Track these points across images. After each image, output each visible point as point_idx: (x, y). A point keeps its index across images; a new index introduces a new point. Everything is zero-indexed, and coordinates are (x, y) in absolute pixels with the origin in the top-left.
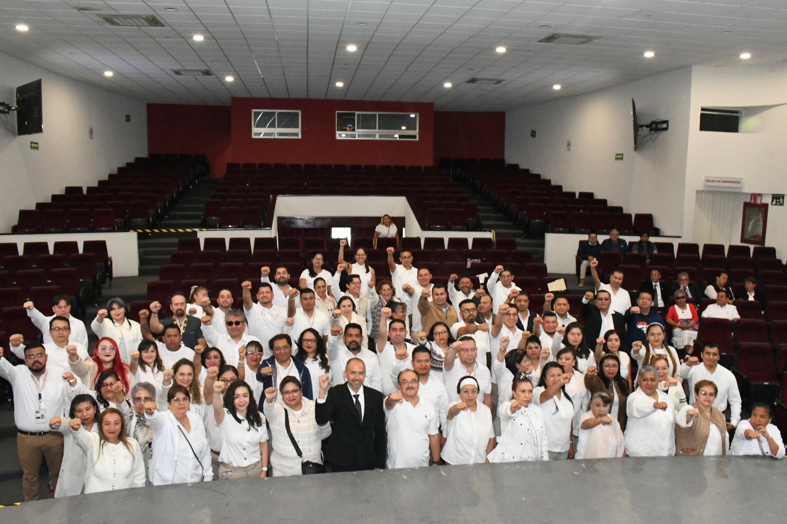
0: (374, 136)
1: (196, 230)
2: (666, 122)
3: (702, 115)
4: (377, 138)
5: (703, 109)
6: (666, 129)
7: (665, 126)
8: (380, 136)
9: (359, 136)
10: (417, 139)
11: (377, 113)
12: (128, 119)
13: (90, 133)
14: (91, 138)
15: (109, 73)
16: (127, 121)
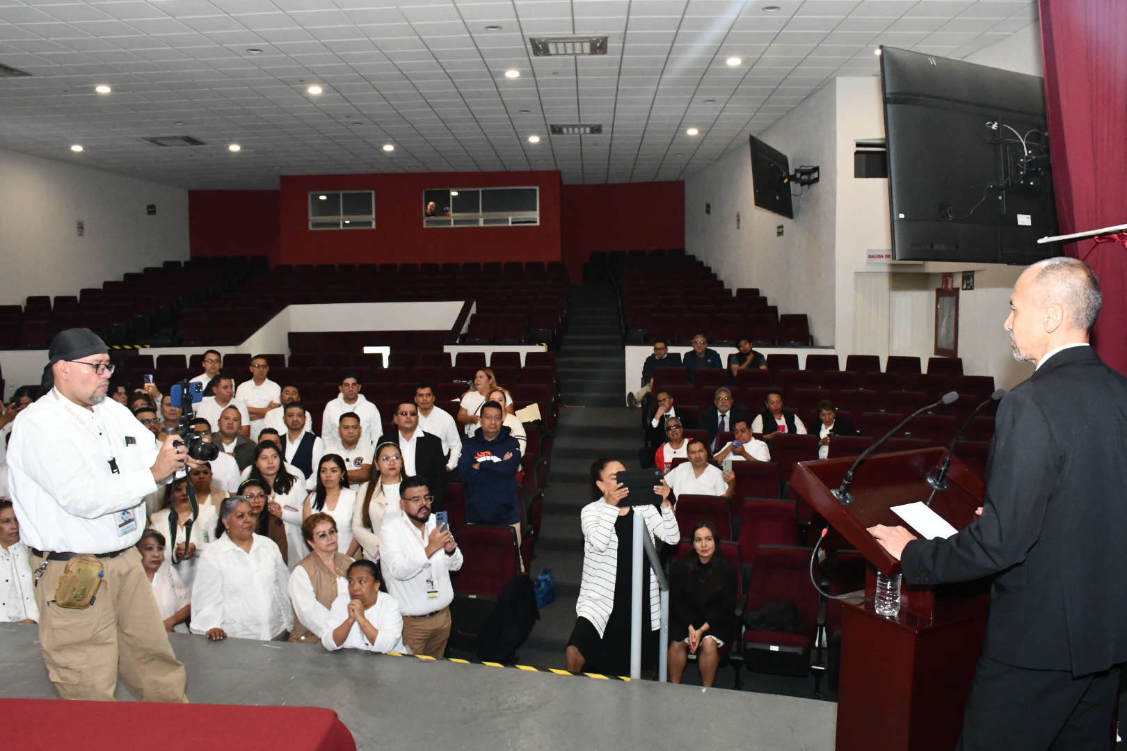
0: (477, 221)
1: (137, 346)
2: (816, 169)
3: (857, 153)
4: (481, 224)
5: (858, 145)
6: (817, 180)
7: (815, 175)
8: (485, 221)
9: (456, 222)
10: (538, 224)
11: (480, 190)
12: (151, 210)
13: (78, 228)
14: (81, 235)
15: (77, 148)
16: (149, 213)
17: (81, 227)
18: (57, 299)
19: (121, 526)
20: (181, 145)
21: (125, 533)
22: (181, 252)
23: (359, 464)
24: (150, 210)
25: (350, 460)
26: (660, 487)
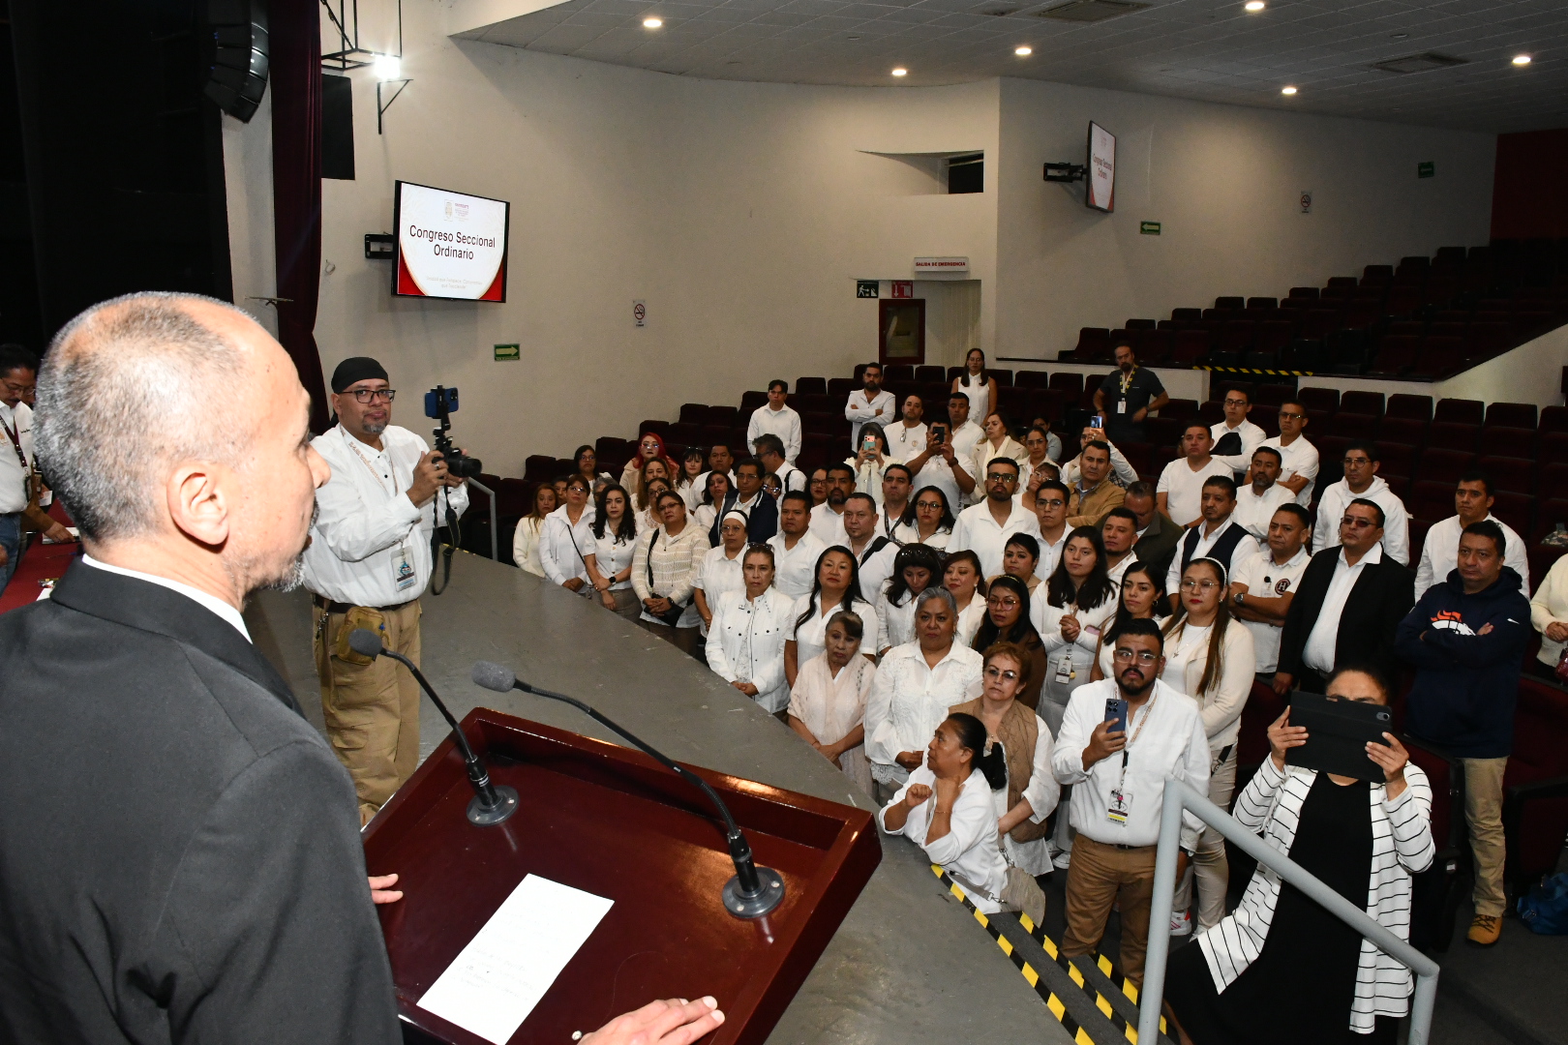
1: (1296, 373)
12: (1426, 170)
13: (1302, 202)
14: (1305, 212)
15: (1289, 91)
16: (1422, 175)
17: (1306, 201)
18: (1252, 301)
19: (399, 580)
20: (1432, 68)
21: (404, 588)
22: (1474, 232)
23: (1281, 590)
24: (1423, 170)
25: (1272, 580)
26: (1380, 747)
